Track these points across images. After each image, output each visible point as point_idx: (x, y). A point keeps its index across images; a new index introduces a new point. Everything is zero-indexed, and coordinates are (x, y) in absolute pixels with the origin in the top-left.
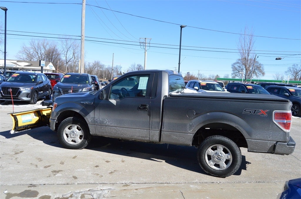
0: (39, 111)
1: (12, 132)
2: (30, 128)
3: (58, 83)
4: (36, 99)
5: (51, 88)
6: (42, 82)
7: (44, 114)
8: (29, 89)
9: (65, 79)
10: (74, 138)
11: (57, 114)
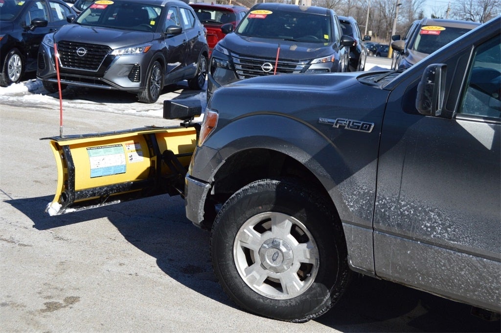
0: (154, 134)
1: (54, 209)
2: (117, 200)
3: (228, 36)
4: (157, 88)
5: (205, 54)
6: (179, 32)
7: (169, 148)
8: (138, 51)
9: (254, 22)
10: (276, 270)
11: (216, 159)
